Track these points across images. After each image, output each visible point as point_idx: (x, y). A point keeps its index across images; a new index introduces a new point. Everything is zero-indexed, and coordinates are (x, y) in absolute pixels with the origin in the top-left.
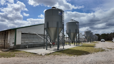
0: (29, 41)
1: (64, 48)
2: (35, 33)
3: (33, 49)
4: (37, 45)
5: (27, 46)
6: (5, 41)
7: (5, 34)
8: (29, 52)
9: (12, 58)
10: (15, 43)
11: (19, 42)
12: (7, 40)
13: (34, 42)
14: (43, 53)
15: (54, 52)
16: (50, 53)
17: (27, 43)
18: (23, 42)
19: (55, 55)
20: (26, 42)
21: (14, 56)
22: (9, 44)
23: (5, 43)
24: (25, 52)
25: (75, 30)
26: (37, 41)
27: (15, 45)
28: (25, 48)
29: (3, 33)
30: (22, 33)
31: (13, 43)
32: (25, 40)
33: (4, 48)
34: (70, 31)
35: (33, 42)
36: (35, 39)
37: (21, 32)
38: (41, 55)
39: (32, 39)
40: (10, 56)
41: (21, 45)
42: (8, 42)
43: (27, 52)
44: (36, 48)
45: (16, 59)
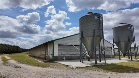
0: (65, 53)
1: (105, 63)
2: (71, 44)
3: (69, 62)
4: (74, 58)
5: (64, 58)
6: (46, 52)
7: (46, 47)
8: (63, 64)
9: (46, 68)
10: (53, 54)
11: (56, 54)
12: (48, 52)
13: (72, 54)
14: (76, 66)
15: (88, 66)
16: (83, 67)
17: (64, 55)
18: (60, 54)
19: (88, 69)
20: (63, 53)
21: (48, 67)
22: (49, 55)
23: (46, 55)
24: (60, 64)
25: (127, 37)
26: (75, 53)
27: (53, 56)
28: (62, 59)
29: (44, 46)
30: (59, 45)
31: (51, 55)
32: (62, 51)
33: (46, 60)
34: (118, 39)
35: (70, 53)
36: (72, 51)
37: (58, 43)
38: (72, 68)
39: (69, 51)
40: (45, 66)
41: (58, 56)
42: (48, 54)
43: (61, 64)
44: (73, 60)
45: (49, 69)
